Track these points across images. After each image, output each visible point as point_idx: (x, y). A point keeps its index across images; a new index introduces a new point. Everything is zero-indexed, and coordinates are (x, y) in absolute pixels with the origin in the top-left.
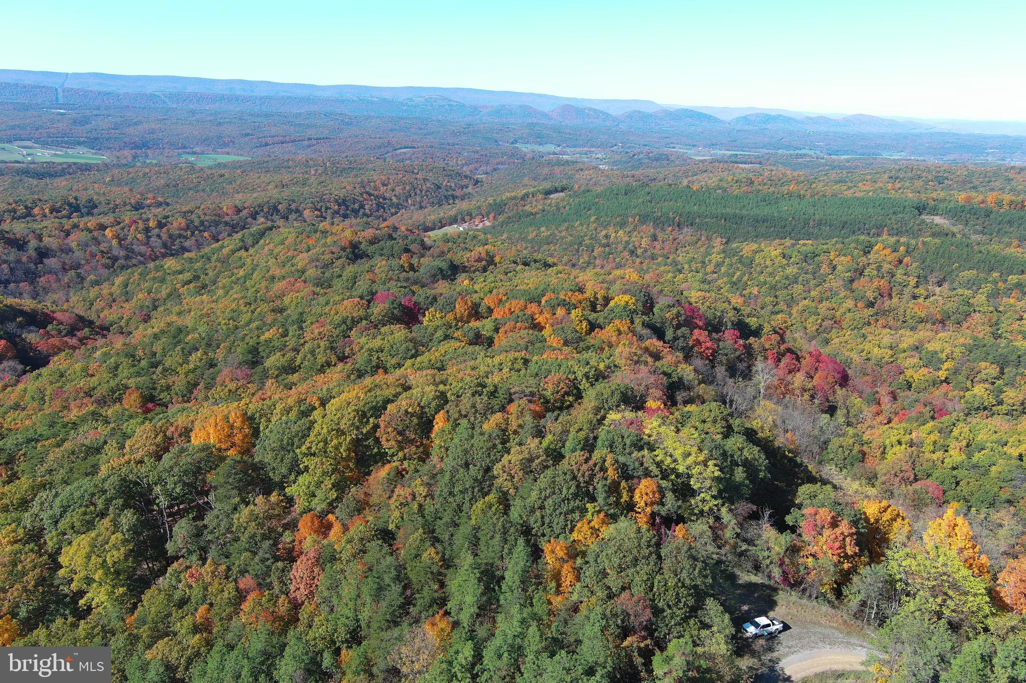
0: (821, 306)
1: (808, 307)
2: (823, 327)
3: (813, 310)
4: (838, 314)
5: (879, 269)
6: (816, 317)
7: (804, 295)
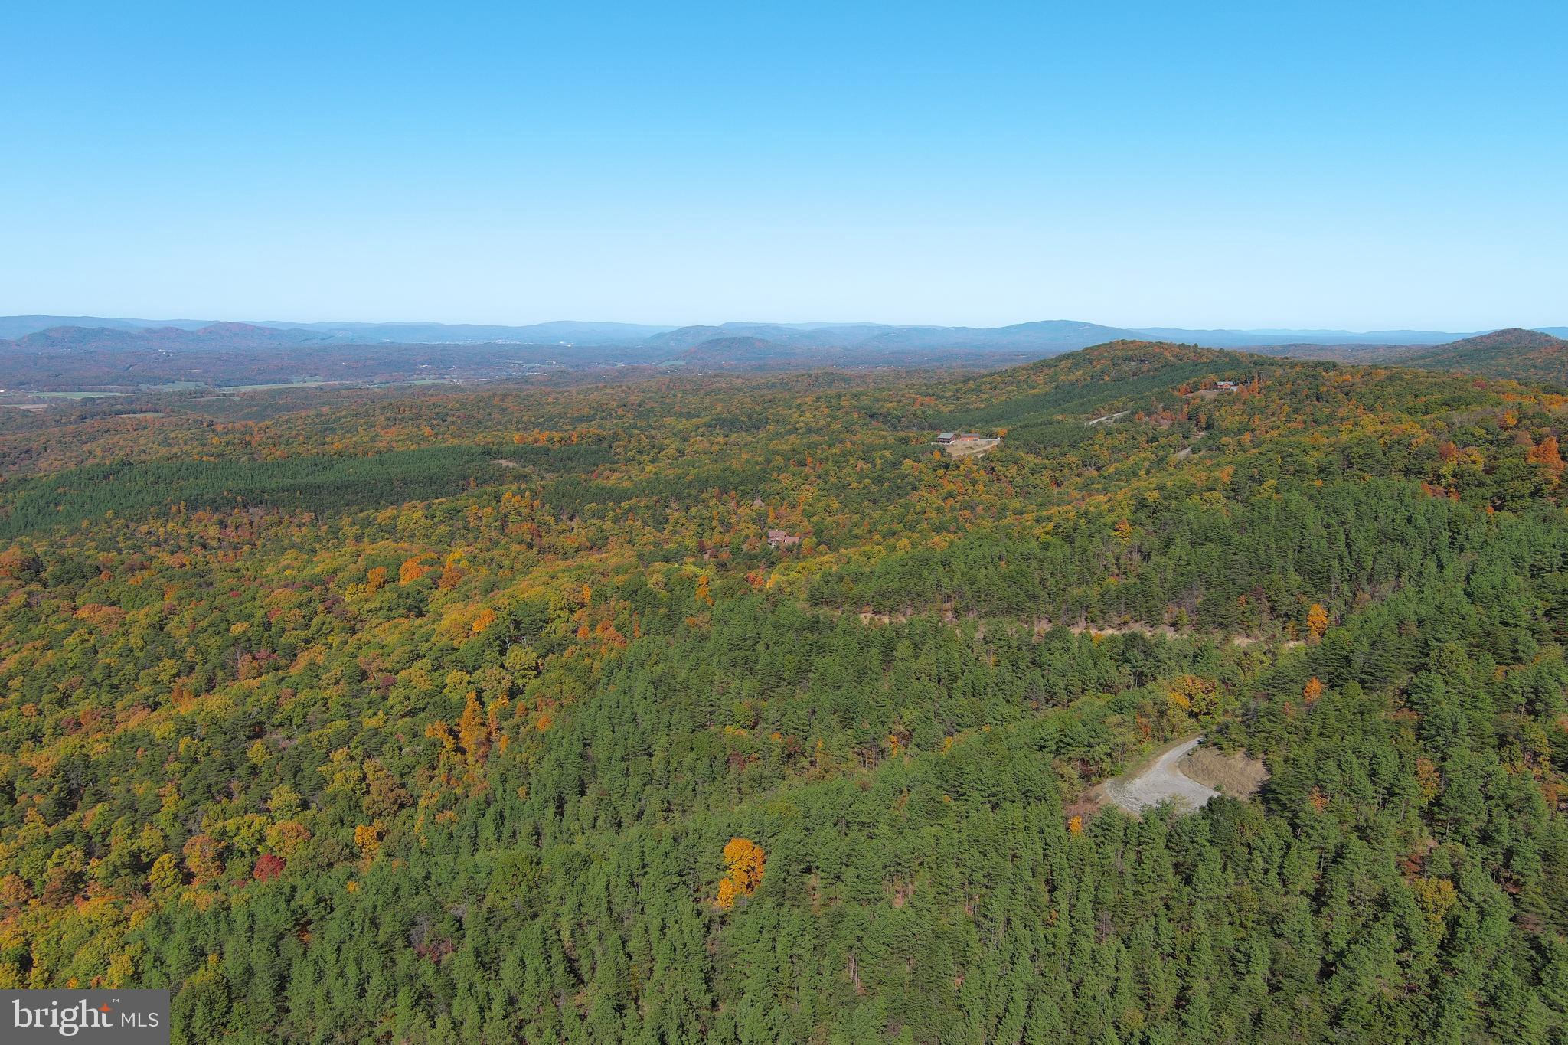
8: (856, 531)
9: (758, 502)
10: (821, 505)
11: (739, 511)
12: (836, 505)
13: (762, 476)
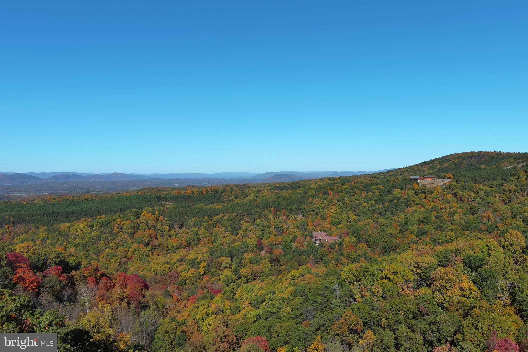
0: (117, 251)
1: (109, 253)
2: (122, 263)
3: (113, 254)
4: (129, 253)
5: (147, 224)
6: (116, 258)
7: (106, 246)
8: (390, 231)
9: (300, 217)
10: (344, 216)
11: (288, 222)
12: (353, 217)
13: (302, 201)
